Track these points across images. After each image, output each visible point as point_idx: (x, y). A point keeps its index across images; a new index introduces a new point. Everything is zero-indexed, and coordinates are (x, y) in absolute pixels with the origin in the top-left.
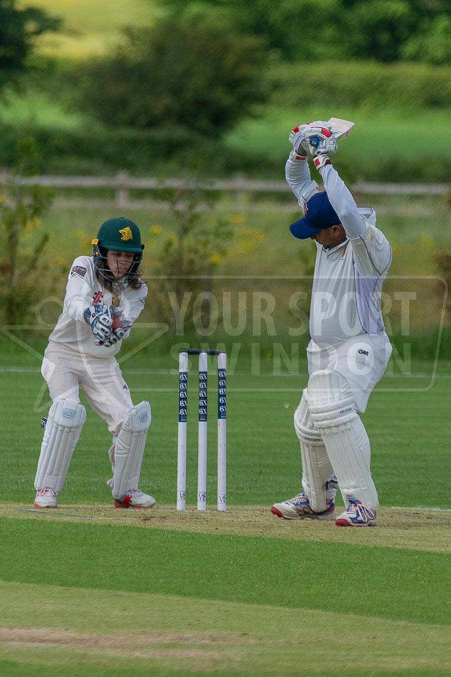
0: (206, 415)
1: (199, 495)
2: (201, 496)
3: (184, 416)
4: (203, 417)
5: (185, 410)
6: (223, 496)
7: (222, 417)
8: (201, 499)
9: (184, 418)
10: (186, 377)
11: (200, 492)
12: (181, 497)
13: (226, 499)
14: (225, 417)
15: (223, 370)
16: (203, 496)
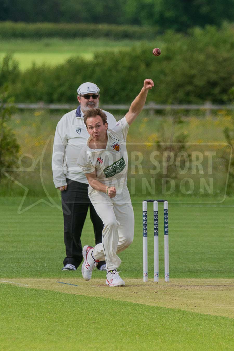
0: (158, 233)
1: (155, 274)
2: (156, 274)
3: (145, 233)
4: (156, 234)
5: (146, 231)
6: (167, 274)
7: (166, 234)
8: (156, 276)
9: (145, 235)
10: (146, 214)
11: (155, 272)
12: (145, 275)
13: (169, 276)
14: (167, 233)
15: (166, 210)
16: (157, 274)
